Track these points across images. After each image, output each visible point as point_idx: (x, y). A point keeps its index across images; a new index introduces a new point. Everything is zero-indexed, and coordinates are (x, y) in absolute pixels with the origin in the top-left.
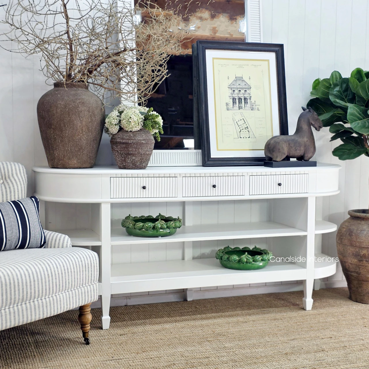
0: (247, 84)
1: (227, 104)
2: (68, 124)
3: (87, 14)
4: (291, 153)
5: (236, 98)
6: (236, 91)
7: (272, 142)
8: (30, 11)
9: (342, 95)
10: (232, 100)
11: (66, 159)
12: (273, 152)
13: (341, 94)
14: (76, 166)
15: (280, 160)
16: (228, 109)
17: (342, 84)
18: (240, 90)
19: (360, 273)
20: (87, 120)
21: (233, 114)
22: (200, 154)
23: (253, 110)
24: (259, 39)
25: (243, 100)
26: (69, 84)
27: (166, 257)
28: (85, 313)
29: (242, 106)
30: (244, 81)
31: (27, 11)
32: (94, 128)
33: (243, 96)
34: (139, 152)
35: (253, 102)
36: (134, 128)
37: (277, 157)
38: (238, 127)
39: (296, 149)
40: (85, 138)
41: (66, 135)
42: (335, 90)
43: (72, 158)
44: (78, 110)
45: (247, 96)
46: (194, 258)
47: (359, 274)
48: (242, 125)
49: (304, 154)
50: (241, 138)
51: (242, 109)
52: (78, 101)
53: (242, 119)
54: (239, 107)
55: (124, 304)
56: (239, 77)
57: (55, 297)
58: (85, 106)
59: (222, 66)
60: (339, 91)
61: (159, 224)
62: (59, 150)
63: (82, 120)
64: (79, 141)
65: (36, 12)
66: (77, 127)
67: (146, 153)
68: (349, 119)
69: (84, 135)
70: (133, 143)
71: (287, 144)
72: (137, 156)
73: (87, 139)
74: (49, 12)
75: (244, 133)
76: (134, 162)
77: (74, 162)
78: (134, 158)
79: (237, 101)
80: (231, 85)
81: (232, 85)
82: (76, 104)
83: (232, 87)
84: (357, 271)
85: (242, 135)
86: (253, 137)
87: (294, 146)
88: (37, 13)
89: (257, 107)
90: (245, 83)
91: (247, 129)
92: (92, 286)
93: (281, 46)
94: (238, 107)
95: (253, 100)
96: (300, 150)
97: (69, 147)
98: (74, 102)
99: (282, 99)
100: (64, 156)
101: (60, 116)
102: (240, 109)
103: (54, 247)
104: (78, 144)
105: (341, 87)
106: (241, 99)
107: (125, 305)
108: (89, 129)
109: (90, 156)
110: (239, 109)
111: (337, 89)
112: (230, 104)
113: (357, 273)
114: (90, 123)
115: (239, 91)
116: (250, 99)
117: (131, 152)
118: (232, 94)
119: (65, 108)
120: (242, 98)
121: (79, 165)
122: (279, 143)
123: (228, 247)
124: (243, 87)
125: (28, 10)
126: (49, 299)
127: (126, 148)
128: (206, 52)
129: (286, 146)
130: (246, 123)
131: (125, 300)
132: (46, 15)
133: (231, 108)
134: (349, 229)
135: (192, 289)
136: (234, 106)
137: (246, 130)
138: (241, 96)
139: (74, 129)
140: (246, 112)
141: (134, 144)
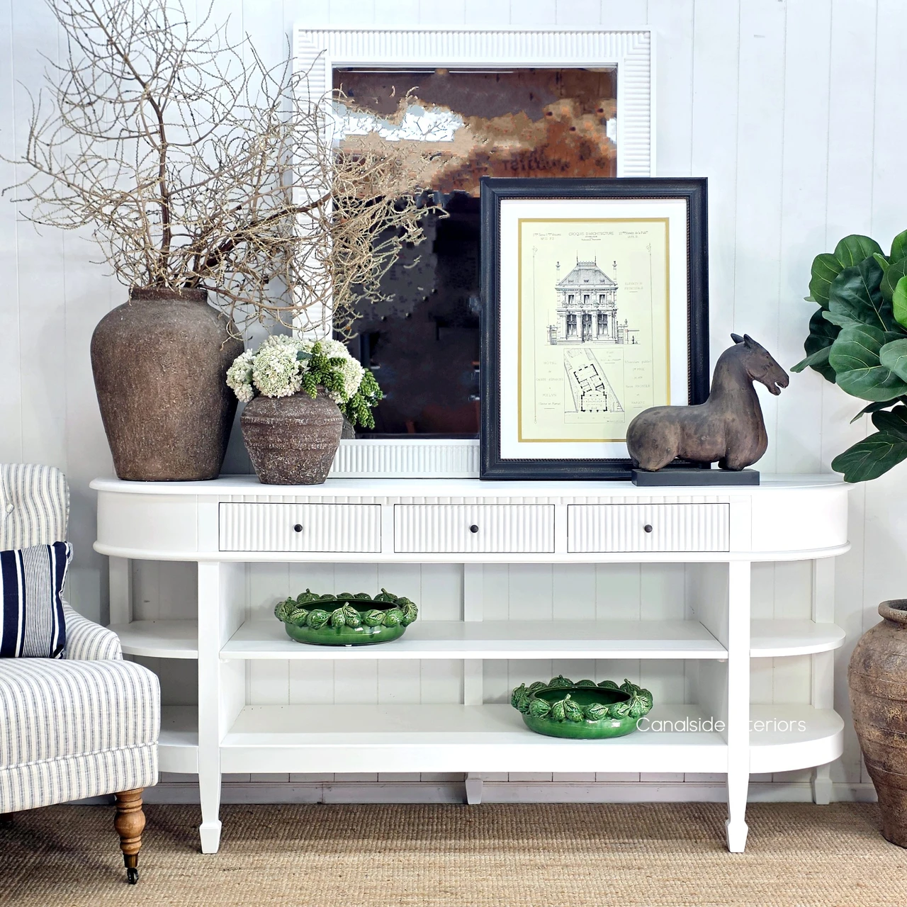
0: (608, 279)
1: (551, 328)
2: (137, 382)
3: (211, 132)
4: (689, 450)
5: (576, 313)
6: (594, 298)
7: (640, 422)
8: (85, 132)
9: (868, 301)
10: (564, 319)
11: (139, 460)
12: (640, 447)
13: (865, 296)
14: (161, 475)
15: (657, 468)
16: (553, 343)
17: (868, 271)
18: (588, 296)
19: (891, 766)
20: (180, 371)
21: (567, 355)
22: (475, 449)
23: (621, 342)
24: (648, 169)
25: (594, 320)
26: (151, 291)
27: (421, 694)
28: (126, 811)
29: (590, 332)
30: (600, 271)
31: (81, 133)
32: (199, 389)
33: (596, 309)
34: (291, 445)
35: (621, 322)
36: (279, 391)
37: (649, 460)
38: (579, 386)
39: (701, 440)
40: (178, 411)
41: (134, 407)
42: (848, 286)
43: (151, 457)
44: (157, 349)
45: (605, 308)
46: (486, 702)
47: (889, 768)
48: (589, 379)
49: (727, 453)
50: (584, 411)
51: (590, 342)
52: (159, 331)
53: (589, 365)
54: (583, 336)
55: (315, 800)
56: (587, 264)
57: (25, 770)
58: (173, 341)
59: (542, 239)
60: (856, 290)
61: (340, 615)
62: (124, 438)
63: (168, 372)
64: (164, 418)
65: (99, 135)
66: (156, 389)
67: (310, 447)
68: (836, 363)
69: (173, 406)
70: (274, 423)
71: (677, 428)
72: (287, 455)
73: (183, 414)
74: (125, 134)
75: (594, 400)
76: (283, 467)
77: (156, 465)
78: (280, 459)
79: (579, 321)
80: (564, 283)
81: (567, 283)
82: (153, 337)
83: (566, 287)
84: (883, 760)
85: (588, 405)
86: (616, 410)
87: (695, 434)
88: (101, 137)
89: (631, 334)
90: (602, 278)
91: (602, 390)
92: (136, 751)
93: (702, 183)
94: (580, 336)
95: (620, 318)
96: (714, 443)
97: (143, 432)
98: (150, 332)
99: (698, 315)
100: (135, 451)
101: (121, 365)
102: (586, 342)
103: (80, 658)
104: (163, 426)
105: (867, 279)
106: (590, 316)
107: (319, 803)
108: (185, 392)
109: (195, 452)
110: (583, 340)
111: (856, 283)
112: (559, 330)
113: (884, 765)
114: (187, 379)
115: (585, 296)
116: (613, 316)
117: (273, 445)
118: (566, 305)
119: (129, 344)
120: (591, 313)
121: (169, 474)
122: (654, 425)
123: (561, 678)
124: (597, 287)
125: (81, 130)
126: (10, 773)
127: (262, 435)
128: (502, 205)
129: (673, 433)
130: (600, 376)
131: (319, 791)
132: (121, 140)
133: (561, 340)
134: (867, 650)
135: (480, 777)
136: (570, 333)
137: (597, 392)
138: (590, 308)
139: (149, 392)
140: (601, 348)
141: (278, 425)
